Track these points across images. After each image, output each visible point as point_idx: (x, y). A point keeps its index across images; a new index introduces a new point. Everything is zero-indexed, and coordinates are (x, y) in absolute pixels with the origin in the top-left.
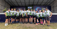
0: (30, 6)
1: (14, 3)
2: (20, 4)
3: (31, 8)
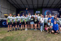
1: (20, 5)
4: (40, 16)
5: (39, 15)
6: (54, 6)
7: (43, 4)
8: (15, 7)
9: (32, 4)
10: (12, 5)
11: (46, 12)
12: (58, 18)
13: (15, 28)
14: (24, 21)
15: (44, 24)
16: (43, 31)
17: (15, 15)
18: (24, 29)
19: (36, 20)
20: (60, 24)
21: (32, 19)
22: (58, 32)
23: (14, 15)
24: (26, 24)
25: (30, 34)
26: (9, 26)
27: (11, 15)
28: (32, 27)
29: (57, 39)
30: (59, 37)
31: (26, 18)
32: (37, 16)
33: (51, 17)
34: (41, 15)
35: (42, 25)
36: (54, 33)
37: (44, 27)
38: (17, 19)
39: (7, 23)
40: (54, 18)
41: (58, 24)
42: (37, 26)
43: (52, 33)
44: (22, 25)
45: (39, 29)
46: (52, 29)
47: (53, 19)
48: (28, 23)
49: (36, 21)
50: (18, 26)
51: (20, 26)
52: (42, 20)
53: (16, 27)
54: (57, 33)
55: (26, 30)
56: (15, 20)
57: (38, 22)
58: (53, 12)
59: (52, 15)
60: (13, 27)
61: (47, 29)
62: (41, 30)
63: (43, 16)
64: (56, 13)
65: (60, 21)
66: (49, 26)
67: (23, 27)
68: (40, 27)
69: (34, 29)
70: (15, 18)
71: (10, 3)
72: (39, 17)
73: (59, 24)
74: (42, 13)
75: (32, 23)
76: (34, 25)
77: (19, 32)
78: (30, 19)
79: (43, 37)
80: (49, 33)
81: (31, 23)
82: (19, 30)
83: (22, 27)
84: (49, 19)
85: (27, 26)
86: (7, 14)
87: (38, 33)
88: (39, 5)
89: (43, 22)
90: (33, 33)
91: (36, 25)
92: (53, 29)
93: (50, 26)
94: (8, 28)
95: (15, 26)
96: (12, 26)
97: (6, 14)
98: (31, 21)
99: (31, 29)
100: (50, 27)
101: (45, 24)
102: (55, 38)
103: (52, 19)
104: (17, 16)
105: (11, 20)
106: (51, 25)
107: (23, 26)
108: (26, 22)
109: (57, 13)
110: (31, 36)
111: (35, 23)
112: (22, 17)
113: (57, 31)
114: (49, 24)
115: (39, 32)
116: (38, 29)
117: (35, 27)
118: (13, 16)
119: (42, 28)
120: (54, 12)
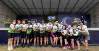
0: (51, 14)
2: (34, 12)
3: (53, 18)
8: (16, 13)
10: (11, 9)
71: (7, 6)
120: (78, 19)
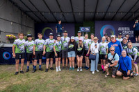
1: (43, 14)
4: (89, 38)
5: (87, 35)
6: (120, 15)
7: (96, 12)
9: (70, 11)
10: (25, 13)
11: (103, 30)
12: (130, 44)
13: (31, 67)
14: (53, 49)
15: (98, 56)
16: (95, 71)
17: (31, 36)
18: (53, 69)
19: (81, 47)
20: (136, 57)
21: (72, 46)
22: (132, 74)
23: (28, 36)
24: (58, 57)
25: (66, 79)
26: (17, 61)
27: (21, 36)
28: (72, 64)
29: (129, 90)
30: (133, 85)
31: (57, 42)
32: (82, 38)
33: (114, 41)
34: (92, 36)
35: (94, 59)
36: (121, 77)
37: (100, 62)
38: (37, 45)
39: (14, 55)
40: (122, 42)
41: (130, 57)
42: (84, 61)
43: (116, 76)
44: (48, 59)
45: (87, 68)
46: (117, 68)
47: (119, 46)
48: (63, 54)
49: (80, 49)
50: (38, 62)
51: (44, 61)
52: (95, 47)
53: (35, 63)
54: (130, 76)
55: (57, 70)
56: (31, 48)
57: (84, 52)
58: (119, 29)
59: (117, 36)
60: (28, 63)
61: (106, 67)
62: (93, 69)
63: (96, 38)
64: (126, 30)
65: (135, 49)
66: (110, 61)
67: (50, 63)
68: (90, 62)
69: (76, 67)
70: (32, 43)
71: (19, 8)
72: (87, 41)
73: (133, 57)
74: (93, 32)
75: (72, 55)
76: (76, 58)
77: (43, 74)
78: (66, 44)
79: (96, 86)
80: (110, 76)
81: (69, 53)
82: (41, 69)
83: (47, 63)
84: (109, 46)
85: (60, 62)
86: (14, 34)
87: (85, 78)
88: (86, 14)
89: (96, 51)
90: (73, 77)
91: (81, 59)
92: (120, 69)
93: (112, 62)
94: (17, 65)
95: (31, 62)
96: (25, 62)
97: (10, 33)
98: (70, 50)
99: (68, 68)
100: (111, 64)
101: (102, 56)
102: (123, 88)
103: (117, 45)
104: (36, 38)
105: (23, 47)
106: (114, 59)
107: (50, 61)
108: (58, 53)
109: (128, 32)
110: (70, 83)
111: (79, 54)
112: (47, 40)
113: (129, 72)
114: (110, 57)
115: (87, 75)
116: (84, 67)
117: (78, 63)
118: (27, 40)
119: (93, 65)
120: (123, 29)
